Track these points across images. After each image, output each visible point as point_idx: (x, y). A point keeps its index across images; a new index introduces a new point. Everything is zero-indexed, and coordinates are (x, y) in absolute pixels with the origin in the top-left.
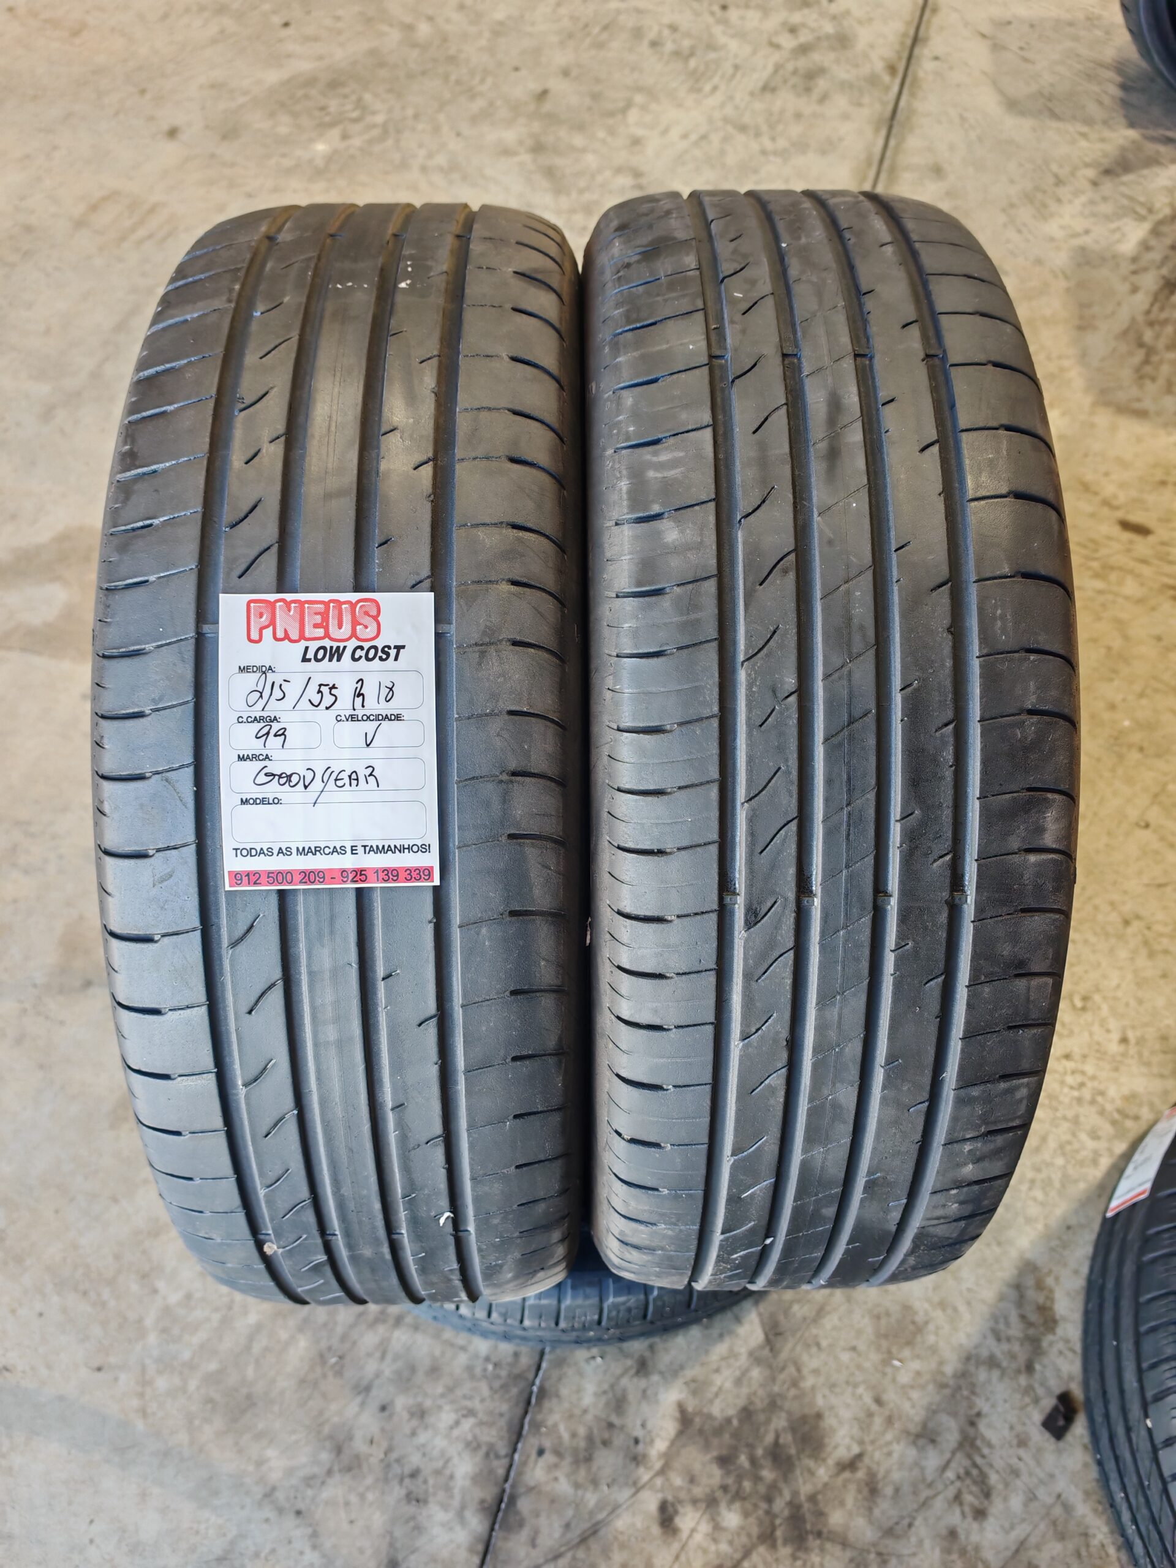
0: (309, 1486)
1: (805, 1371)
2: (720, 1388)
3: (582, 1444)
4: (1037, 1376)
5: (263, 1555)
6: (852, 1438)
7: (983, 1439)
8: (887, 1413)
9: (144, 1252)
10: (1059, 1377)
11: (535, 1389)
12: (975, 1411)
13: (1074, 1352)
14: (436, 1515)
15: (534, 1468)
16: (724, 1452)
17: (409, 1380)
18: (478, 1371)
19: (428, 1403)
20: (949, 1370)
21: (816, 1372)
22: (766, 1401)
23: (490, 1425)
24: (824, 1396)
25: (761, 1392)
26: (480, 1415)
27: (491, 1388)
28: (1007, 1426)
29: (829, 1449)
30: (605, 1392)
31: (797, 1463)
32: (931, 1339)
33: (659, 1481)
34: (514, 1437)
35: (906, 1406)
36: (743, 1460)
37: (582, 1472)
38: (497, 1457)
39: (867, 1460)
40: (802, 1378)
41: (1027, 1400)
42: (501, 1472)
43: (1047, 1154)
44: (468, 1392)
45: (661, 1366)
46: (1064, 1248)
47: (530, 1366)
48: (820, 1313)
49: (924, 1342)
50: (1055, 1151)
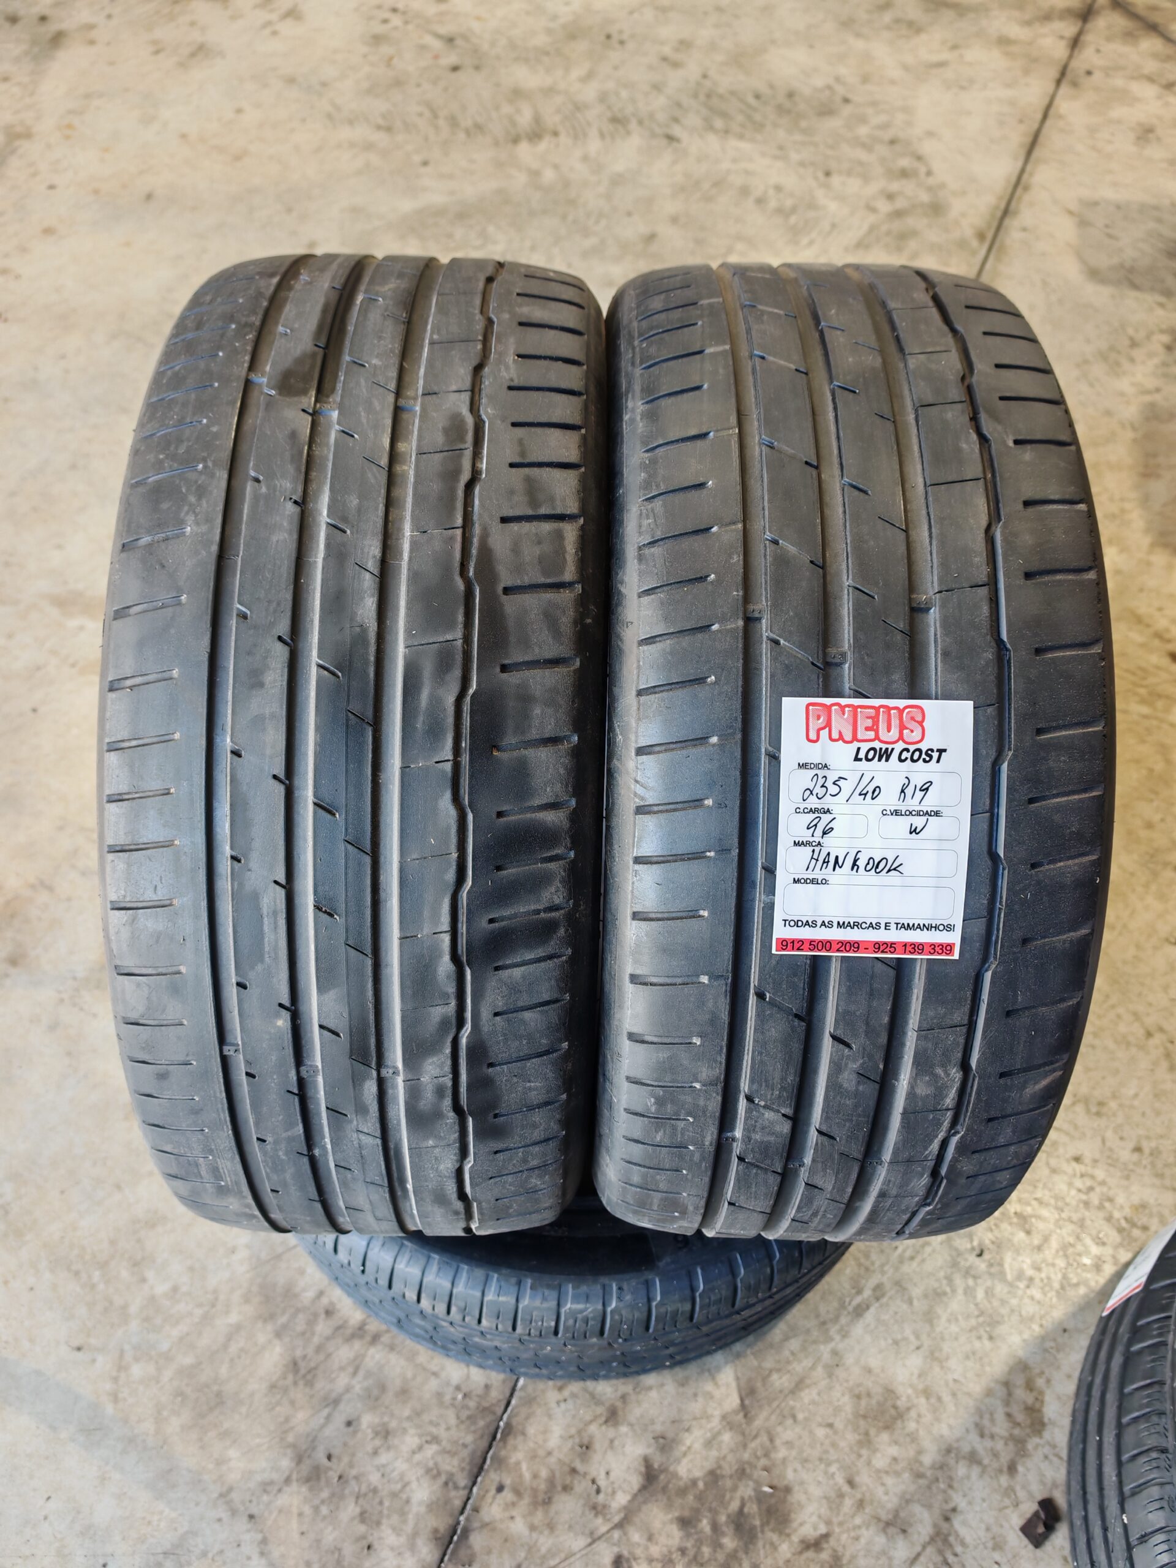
0: (265, 1491)
1: (778, 1442)
2: (689, 1448)
3: (543, 1486)
4: (1019, 1478)
5: (210, 1555)
6: (820, 1517)
7: (957, 1535)
8: (859, 1496)
9: (139, 1241)
10: (1042, 1483)
11: (502, 1424)
12: (951, 1505)
13: (1061, 1458)
14: (388, 1538)
15: (491, 1504)
16: (687, 1514)
17: (377, 1399)
18: (447, 1398)
19: (393, 1424)
20: (927, 1460)
21: (789, 1444)
22: (735, 1467)
23: (451, 1453)
24: (795, 1471)
25: (730, 1458)
26: (444, 1443)
27: (458, 1418)
28: (983, 1526)
29: (795, 1525)
30: (571, 1437)
31: (760, 1535)
32: (912, 1426)
33: (616, 1534)
34: (475, 1470)
35: (880, 1491)
36: (705, 1525)
37: (539, 1515)
38: (456, 1487)
39: (832, 1542)
40: (774, 1448)
41: (1007, 1502)
42: (458, 1503)
43: (1048, 1254)
44: (434, 1419)
45: (632, 1418)
46: (1058, 1351)
47: (499, 1401)
48: (799, 1385)
49: (904, 1428)
50: (1057, 1251)
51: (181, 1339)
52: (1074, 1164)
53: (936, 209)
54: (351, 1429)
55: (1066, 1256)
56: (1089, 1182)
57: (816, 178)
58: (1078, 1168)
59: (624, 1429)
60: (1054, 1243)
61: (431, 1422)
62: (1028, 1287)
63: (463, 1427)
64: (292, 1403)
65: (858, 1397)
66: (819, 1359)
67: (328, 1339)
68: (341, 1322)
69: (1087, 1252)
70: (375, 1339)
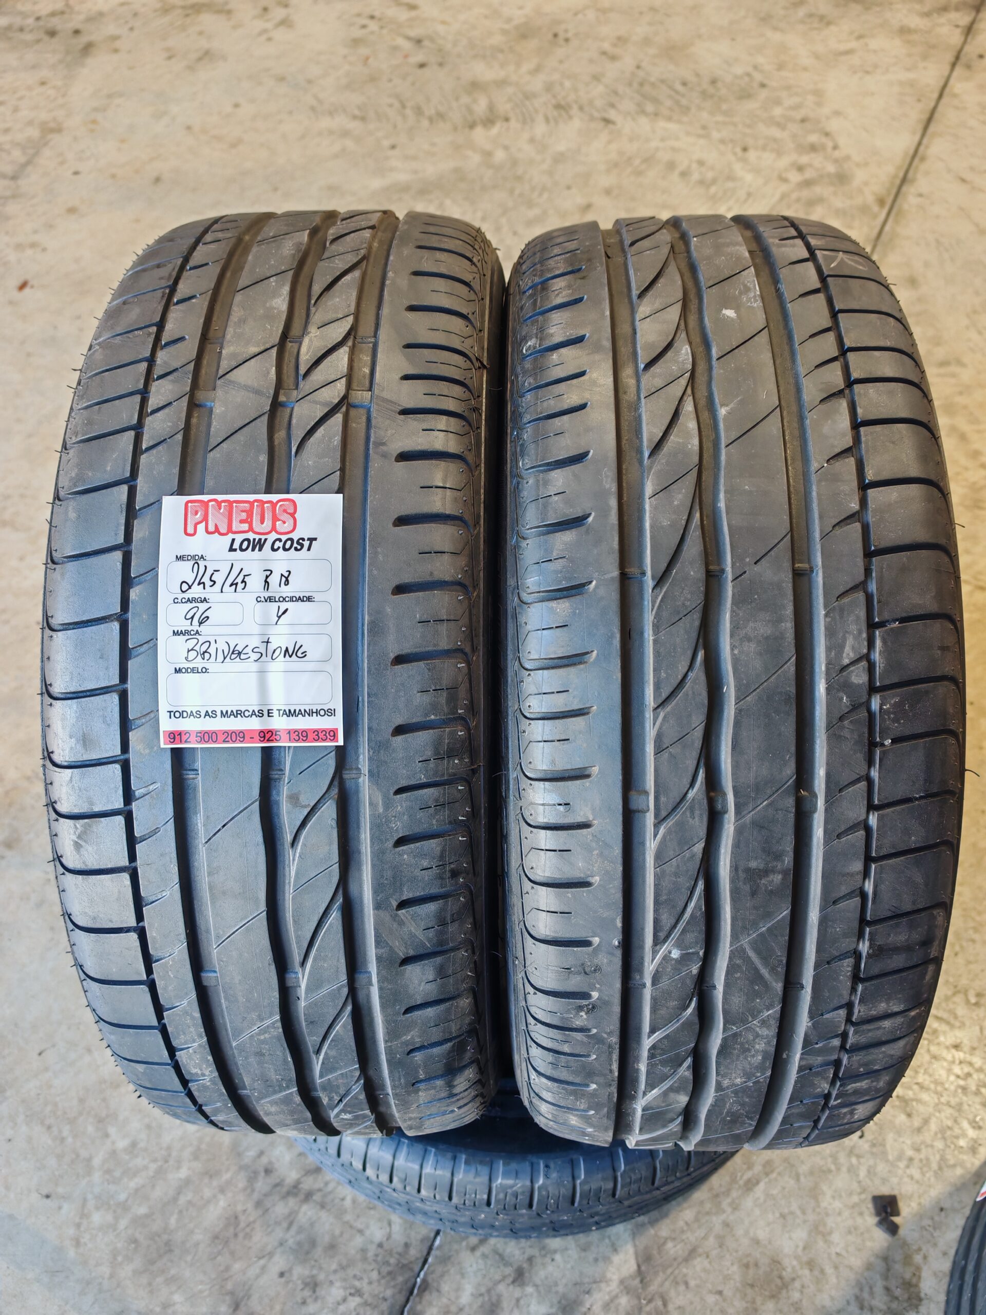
1: (671, 1307)
2: (590, 1309)
11: (419, 1280)
18: (370, 1254)
19: (321, 1277)
21: (681, 1309)
23: (372, 1306)
26: (365, 1296)
27: (379, 1273)
30: (481, 1295)
43: (927, 1136)
44: (358, 1273)
45: (537, 1280)
46: (935, 1229)
47: (417, 1259)
48: (692, 1253)
49: (788, 1298)
50: (936, 1134)
51: (137, 1190)
52: (953, 1051)
53: (842, 179)
54: (283, 1280)
55: (944, 1139)
56: (967, 1069)
57: (735, 154)
58: (960, 1055)
59: (530, 1289)
60: (933, 1126)
61: (355, 1276)
62: (908, 1167)
63: (383, 1281)
64: (232, 1253)
65: (747, 1266)
66: (711, 1229)
67: (266, 1195)
68: (278, 1181)
69: (964, 1135)
70: (308, 1196)
